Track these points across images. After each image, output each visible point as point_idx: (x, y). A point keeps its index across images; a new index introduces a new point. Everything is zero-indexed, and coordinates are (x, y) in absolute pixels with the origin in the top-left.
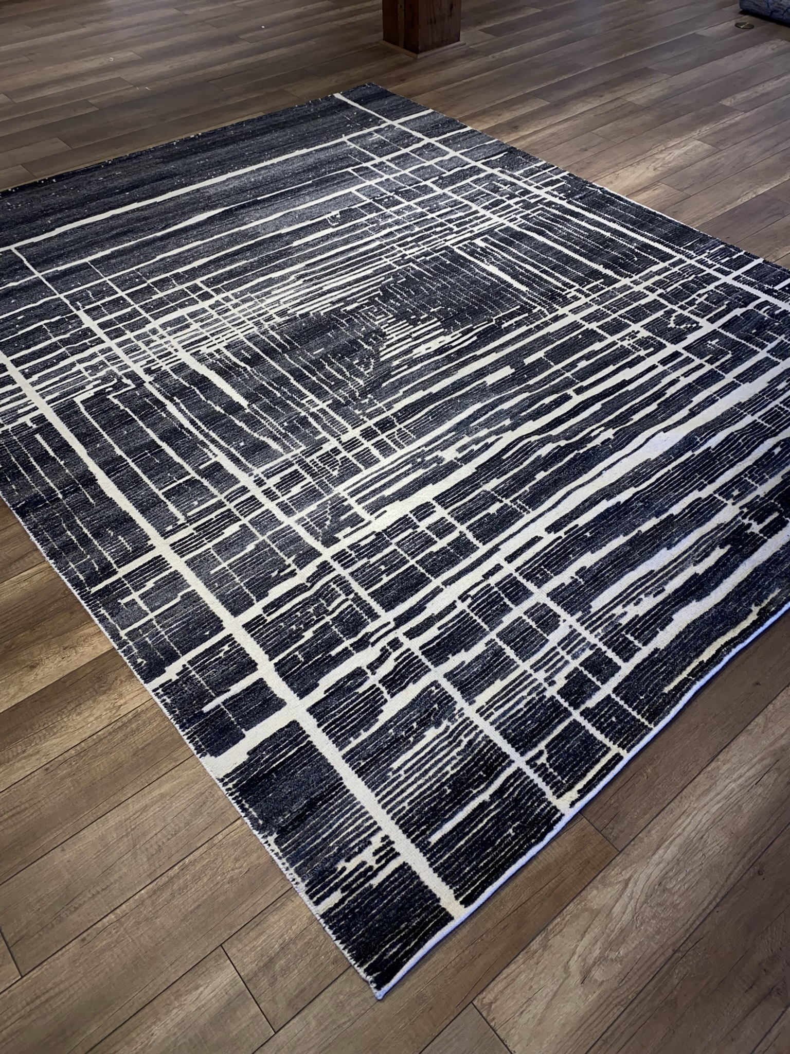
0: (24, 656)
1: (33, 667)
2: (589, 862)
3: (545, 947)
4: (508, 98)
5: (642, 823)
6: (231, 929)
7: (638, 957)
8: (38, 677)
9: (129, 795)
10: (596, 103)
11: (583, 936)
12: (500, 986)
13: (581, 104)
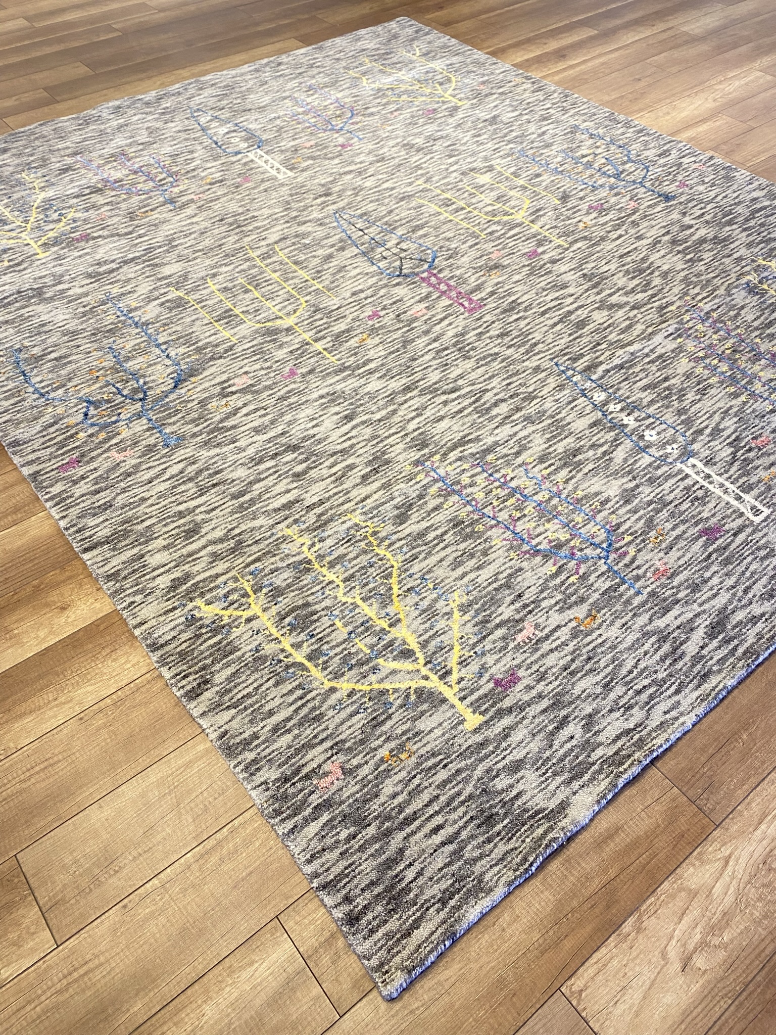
0: (54, 596)
1: (63, 609)
2: (683, 836)
3: (639, 930)
4: (554, 26)
5: (740, 794)
6: (287, 899)
7: (744, 944)
8: (70, 620)
9: (171, 749)
10: (648, 32)
11: (681, 919)
12: (591, 971)
13: (632, 34)
